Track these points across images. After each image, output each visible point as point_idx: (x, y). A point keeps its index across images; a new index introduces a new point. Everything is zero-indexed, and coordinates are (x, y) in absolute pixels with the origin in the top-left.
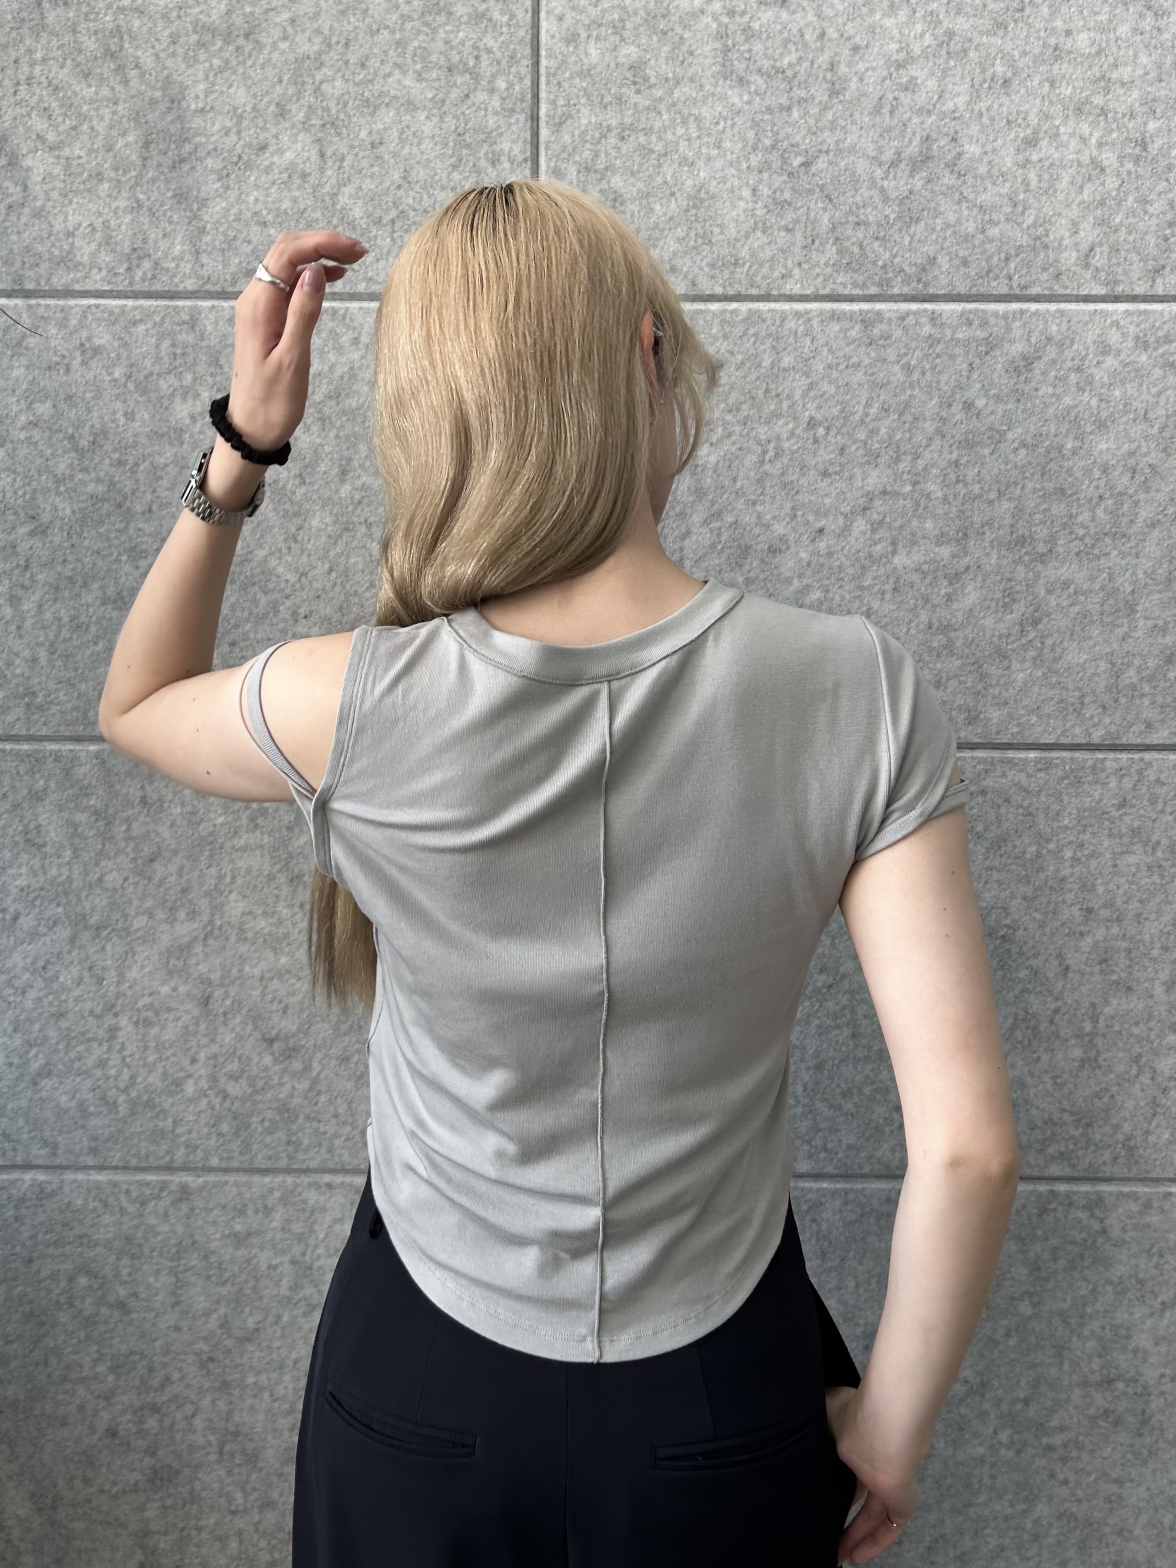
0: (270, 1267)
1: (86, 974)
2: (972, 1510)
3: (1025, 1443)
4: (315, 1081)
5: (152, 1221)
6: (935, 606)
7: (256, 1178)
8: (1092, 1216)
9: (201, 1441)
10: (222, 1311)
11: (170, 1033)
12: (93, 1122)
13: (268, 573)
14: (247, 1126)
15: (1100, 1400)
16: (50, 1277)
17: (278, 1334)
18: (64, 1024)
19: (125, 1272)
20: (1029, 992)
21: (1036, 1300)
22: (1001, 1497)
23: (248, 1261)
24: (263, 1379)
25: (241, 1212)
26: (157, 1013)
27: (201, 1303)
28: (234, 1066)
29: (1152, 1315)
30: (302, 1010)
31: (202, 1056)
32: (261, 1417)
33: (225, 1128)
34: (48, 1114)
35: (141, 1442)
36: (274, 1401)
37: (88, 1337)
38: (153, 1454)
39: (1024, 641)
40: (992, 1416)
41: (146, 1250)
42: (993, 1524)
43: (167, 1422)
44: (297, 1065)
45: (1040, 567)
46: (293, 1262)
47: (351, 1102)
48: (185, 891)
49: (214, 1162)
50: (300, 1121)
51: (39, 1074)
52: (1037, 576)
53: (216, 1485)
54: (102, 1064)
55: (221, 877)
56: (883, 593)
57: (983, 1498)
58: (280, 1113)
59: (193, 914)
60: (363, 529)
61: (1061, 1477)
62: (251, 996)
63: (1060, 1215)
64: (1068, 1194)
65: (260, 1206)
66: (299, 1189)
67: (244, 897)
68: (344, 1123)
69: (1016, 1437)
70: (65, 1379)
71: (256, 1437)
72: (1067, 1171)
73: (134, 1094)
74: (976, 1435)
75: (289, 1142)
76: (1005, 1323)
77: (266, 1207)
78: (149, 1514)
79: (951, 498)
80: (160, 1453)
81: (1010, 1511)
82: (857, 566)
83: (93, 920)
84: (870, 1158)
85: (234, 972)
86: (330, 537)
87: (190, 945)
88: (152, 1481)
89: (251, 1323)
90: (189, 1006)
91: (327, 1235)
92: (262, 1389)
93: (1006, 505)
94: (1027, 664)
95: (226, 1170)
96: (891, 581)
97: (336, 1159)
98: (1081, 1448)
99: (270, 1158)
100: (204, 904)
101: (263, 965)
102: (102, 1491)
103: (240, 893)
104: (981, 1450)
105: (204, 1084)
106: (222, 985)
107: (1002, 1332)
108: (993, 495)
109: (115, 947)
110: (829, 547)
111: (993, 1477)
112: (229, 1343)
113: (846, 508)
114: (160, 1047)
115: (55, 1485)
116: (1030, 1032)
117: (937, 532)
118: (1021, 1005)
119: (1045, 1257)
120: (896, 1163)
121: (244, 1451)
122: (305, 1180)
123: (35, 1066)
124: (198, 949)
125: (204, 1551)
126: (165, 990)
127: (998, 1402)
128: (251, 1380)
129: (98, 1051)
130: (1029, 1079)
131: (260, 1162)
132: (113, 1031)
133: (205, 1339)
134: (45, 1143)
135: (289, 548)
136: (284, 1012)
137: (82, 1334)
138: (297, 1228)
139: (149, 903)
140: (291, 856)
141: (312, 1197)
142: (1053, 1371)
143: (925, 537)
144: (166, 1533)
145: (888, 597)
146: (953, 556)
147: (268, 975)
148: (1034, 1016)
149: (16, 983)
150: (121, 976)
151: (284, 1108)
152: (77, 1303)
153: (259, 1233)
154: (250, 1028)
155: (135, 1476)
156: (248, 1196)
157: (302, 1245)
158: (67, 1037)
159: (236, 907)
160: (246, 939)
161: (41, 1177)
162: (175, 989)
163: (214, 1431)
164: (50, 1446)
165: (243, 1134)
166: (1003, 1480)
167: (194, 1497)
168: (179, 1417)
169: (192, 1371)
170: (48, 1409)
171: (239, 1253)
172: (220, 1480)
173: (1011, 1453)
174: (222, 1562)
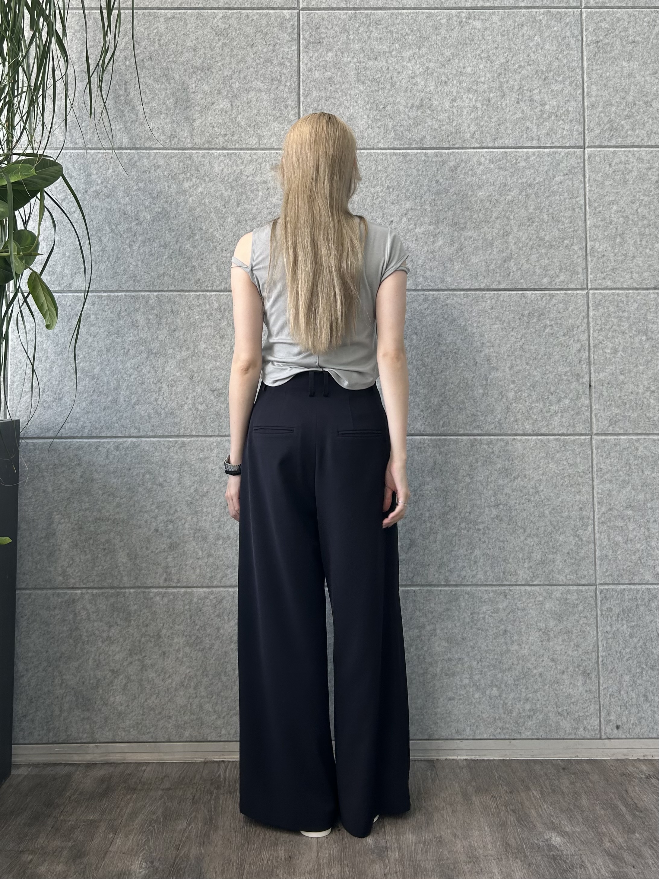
1: (152, 369)
2: (453, 553)
3: (470, 528)
5: (172, 454)
6: (429, 245)
7: (208, 439)
8: (489, 447)
9: (187, 533)
10: (195, 486)
11: (179, 389)
12: (153, 420)
13: (213, 236)
14: (205, 420)
15: (495, 512)
16: (137, 475)
18: (144, 387)
19: (162, 473)
22: (463, 548)
23: (205, 468)
24: (209, 510)
25: (203, 451)
26: (175, 382)
27: (188, 483)
28: (201, 400)
29: (511, 481)
31: (190, 396)
32: (208, 523)
33: (198, 421)
34: (138, 418)
35: (166, 534)
36: (213, 517)
37: (149, 496)
38: (171, 538)
39: (458, 256)
40: (458, 518)
41: (170, 465)
42: (461, 558)
43: (176, 526)
48: (185, 341)
49: (194, 433)
51: (135, 404)
53: (192, 549)
54: (156, 400)
55: (197, 336)
57: (456, 548)
59: (188, 349)
61: (483, 540)
62: (207, 376)
63: (478, 447)
64: (480, 440)
67: (205, 343)
69: (467, 526)
70: (140, 511)
71: (207, 531)
72: (480, 432)
73: (167, 410)
74: (453, 526)
75: (219, 426)
76: (461, 485)
78: (169, 560)
80: (173, 537)
81: (466, 553)
83: (154, 351)
85: (201, 368)
87: (187, 359)
88: (170, 547)
89: (205, 490)
90: (186, 379)
92: (209, 513)
95: (198, 436)
98: (489, 529)
99: (213, 431)
100: (192, 345)
101: (211, 365)
102: (152, 552)
103: (204, 341)
104: (455, 531)
105: (190, 406)
106: (197, 372)
107: (460, 488)
109: (161, 360)
111: (460, 540)
112: (198, 497)
113: (400, 214)
114: (176, 394)
115: (136, 550)
119: (474, 461)
121: (202, 536)
122: (225, 439)
123: (133, 401)
124: (189, 360)
125: (188, 573)
126: (178, 374)
127: (460, 513)
128: (205, 510)
129: (155, 396)
131: (209, 433)
132: (160, 389)
133: (189, 496)
134: (136, 428)
136: (218, 381)
137: (147, 495)
139: (173, 345)
140: (221, 329)
142: (478, 502)
144: (174, 567)
146: (435, 229)
149: (128, 373)
150: (163, 369)
151: (218, 414)
152: (146, 484)
154: (206, 387)
155: (164, 546)
156: (205, 445)
158: (145, 391)
159: (202, 346)
160: (205, 357)
161: (134, 440)
162: (181, 374)
163: (192, 529)
164: (135, 536)
165: (204, 423)
166: (463, 542)
167: (184, 553)
168: (180, 524)
169: (185, 507)
170: (135, 522)
171: (202, 465)
172: (194, 547)
173: (465, 532)
174: (194, 577)
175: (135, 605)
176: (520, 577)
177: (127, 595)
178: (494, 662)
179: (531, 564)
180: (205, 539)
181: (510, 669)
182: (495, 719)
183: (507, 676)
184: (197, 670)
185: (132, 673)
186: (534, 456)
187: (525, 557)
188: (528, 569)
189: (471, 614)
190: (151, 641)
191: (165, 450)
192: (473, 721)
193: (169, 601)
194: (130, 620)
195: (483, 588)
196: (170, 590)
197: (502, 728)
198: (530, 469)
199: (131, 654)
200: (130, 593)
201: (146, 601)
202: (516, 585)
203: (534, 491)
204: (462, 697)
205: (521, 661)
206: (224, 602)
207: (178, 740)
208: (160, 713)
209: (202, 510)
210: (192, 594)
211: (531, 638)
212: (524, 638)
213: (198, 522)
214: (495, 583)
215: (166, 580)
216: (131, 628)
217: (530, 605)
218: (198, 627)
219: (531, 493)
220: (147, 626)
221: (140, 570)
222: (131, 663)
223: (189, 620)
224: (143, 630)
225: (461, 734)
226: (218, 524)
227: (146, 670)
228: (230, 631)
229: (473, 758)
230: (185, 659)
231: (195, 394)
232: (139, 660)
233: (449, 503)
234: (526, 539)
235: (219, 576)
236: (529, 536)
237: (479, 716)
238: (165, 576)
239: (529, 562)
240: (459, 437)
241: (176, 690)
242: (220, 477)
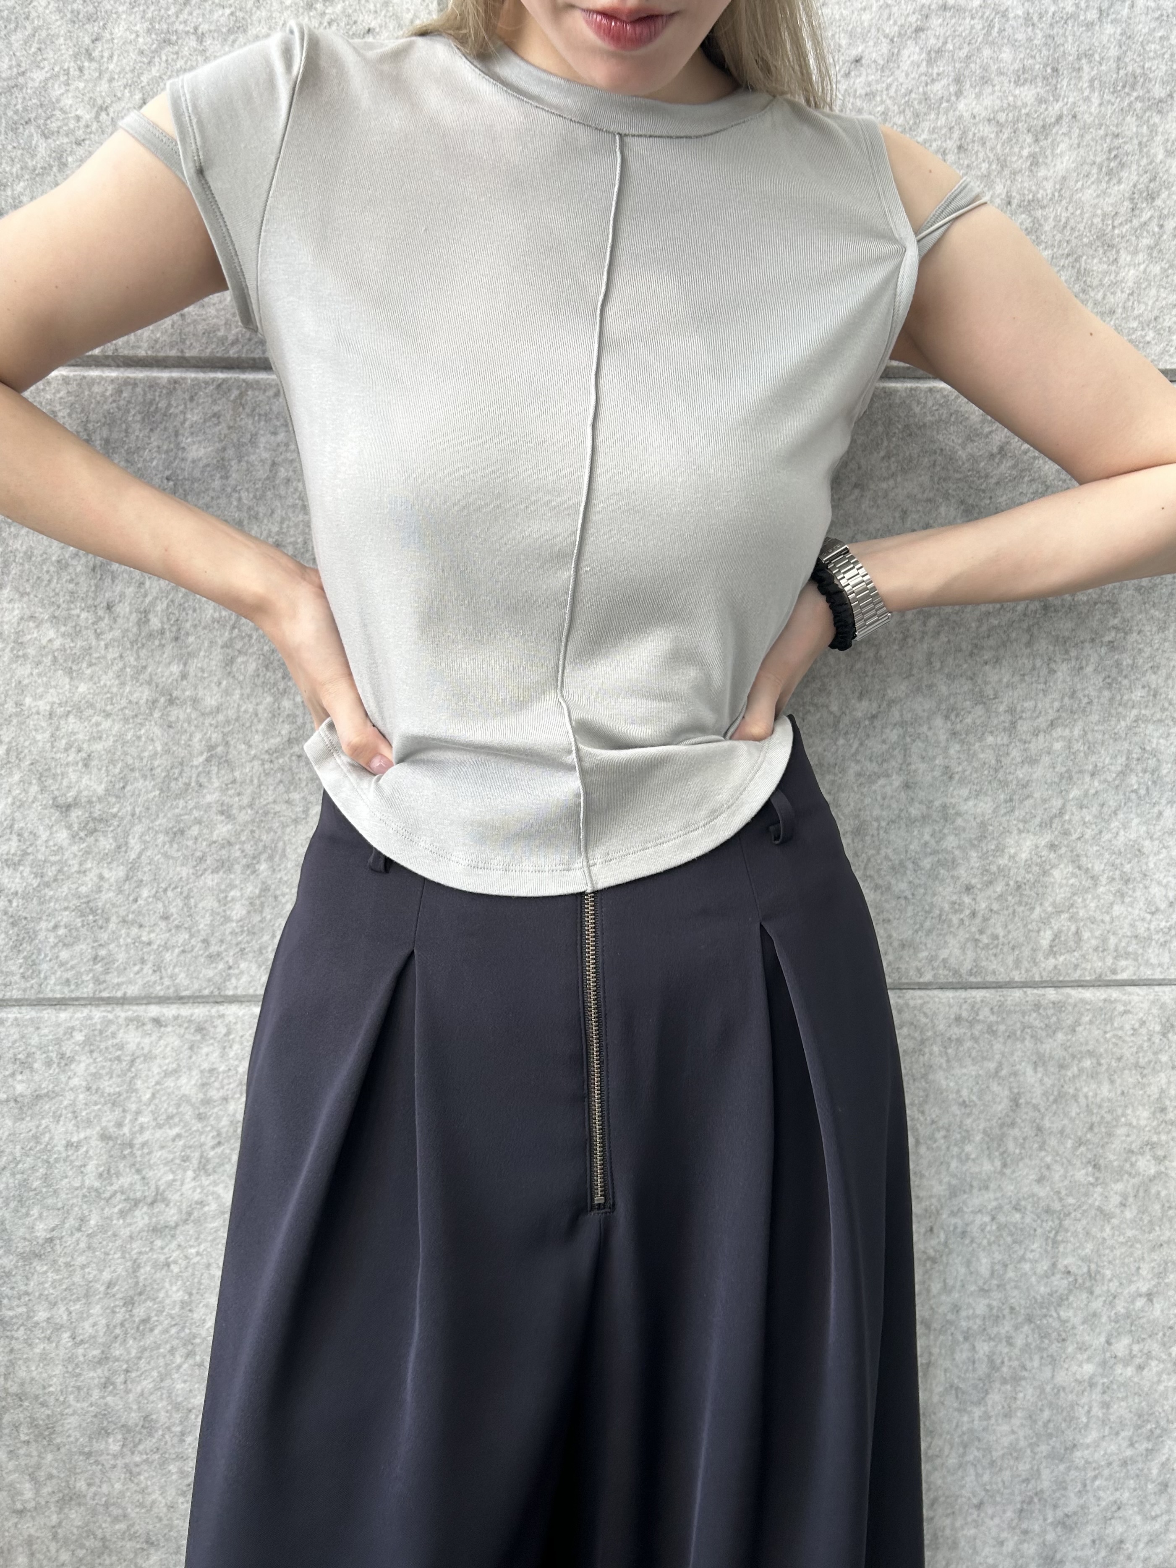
0: (69, 1145)
2: (1078, 1454)
3: (1149, 1356)
4: (133, 867)
6: (1014, 173)
7: (48, 1014)
13: (49, 106)
14: (31, 935)
17: (83, 1245)
20: (1147, 721)
21: (1160, 1153)
22: (1117, 1434)
23: (36, 1138)
24: (60, 1313)
25: (25, 1065)
30: (113, 762)
32: (58, 1370)
36: (77, 1345)
39: (1136, 223)
40: (1104, 1319)
42: (1106, 1472)
44: (106, 843)
45: (1156, 119)
46: (105, 1137)
47: (188, 897)
50: (112, 926)
52: (1153, 130)
56: (944, 153)
57: (1092, 1436)
58: (83, 915)
60: (193, 42)
62: (35, 741)
65: (53, 1055)
66: (113, 1028)
67: (23, 594)
68: (178, 927)
69: (1136, 1348)
71: (51, 1401)
74: (1082, 1348)
75: (95, 959)
76: (1119, 1187)
77: (62, 1056)
79: (1035, 18)
81: (1129, 1453)
82: (909, 113)
84: (931, 959)
86: (141, 52)
89: (41, 1230)
91: (154, 1095)
92: (59, 1327)
93: (1109, 29)
94: (1141, 257)
96: (956, 135)
97: (167, 982)
99: (68, 981)
101: (52, 696)
103: (17, 589)
104: (1089, 1369)
107: (1116, 1200)
108: (1093, 15)
110: (869, 84)
111: (1106, 1406)
113: (891, 29)
116: (1148, 776)
117: (1016, 66)
118: (1137, 739)
120: (968, 965)
121: (33, 1422)
122: (122, 1013)
127: (1111, 1299)
128: (42, 1315)
130: (1147, 843)
131: (53, 989)
135: (81, 69)
136: (86, 766)
138: (109, 1086)
141: (132, 1039)
143: (1001, 73)
145: (951, 158)
146: (1041, 101)
147: (60, 711)
148: (1154, 753)
151: (87, 908)
153: (50, 1096)
154: (34, 789)
156: (35, 1040)
157: (118, 1111)
160: (25, 656)
166: (1119, 1410)
171: (22, 1126)
173: (1130, 1371)
180: (45, 1432)
226: (101, 1372)
233: (1068, 1261)
240: (1114, 993)
242: (107, 1174)
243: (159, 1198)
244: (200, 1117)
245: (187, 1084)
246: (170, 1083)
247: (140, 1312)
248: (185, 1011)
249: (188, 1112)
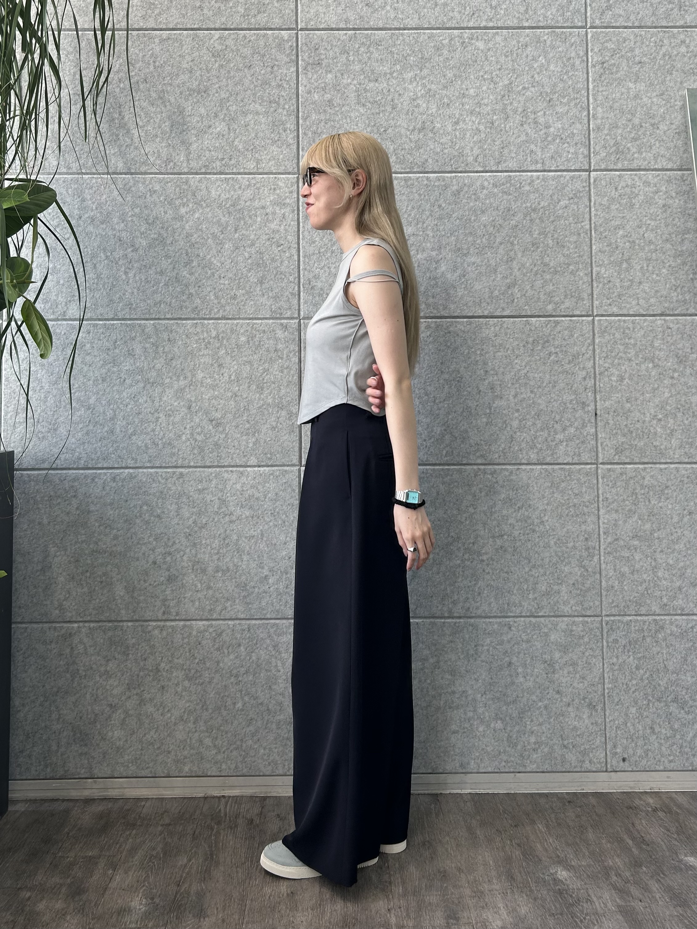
0: (211, 501)
1: (148, 399)
2: (457, 584)
3: (474, 559)
4: (227, 434)
5: (170, 485)
7: (207, 470)
8: (493, 477)
9: (186, 565)
10: (194, 517)
11: (177, 419)
12: (150, 451)
13: (211, 263)
14: (203, 451)
15: (499, 543)
16: (134, 506)
17: (213, 525)
18: (141, 416)
19: (160, 504)
21: (475, 507)
22: (467, 579)
24: (208, 542)
25: (201, 482)
26: (173, 412)
27: (187, 515)
28: (199, 430)
29: (515, 511)
30: (223, 410)
31: (188, 427)
32: (207, 556)
33: (196, 452)
34: (134, 448)
35: (165, 566)
36: (212, 549)
37: (147, 528)
38: (169, 570)
40: (462, 549)
41: (168, 496)
42: (464, 589)
43: (174, 558)
44: (221, 429)
46: (219, 499)
48: (182, 370)
49: (192, 464)
50: (222, 448)
51: (131, 434)
53: (191, 581)
54: (153, 430)
55: (195, 365)
57: (460, 580)
58: (215, 446)
59: (185, 378)
61: (487, 571)
62: (205, 405)
63: (482, 477)
64: (484, 469)
65: (207, 479)
66: (221, 473)
67: (203, 372)
68: (237, 449)
69: (470, 557)
70: (138, 543)
71: (206, 563)
72: (484, 461)
73: (164, 440)
74: (456, 556)
75: (218, 456)
76: (465, 515)
77: (209, 480)
78: (167, 593)
79: (435, 236)
80: (171, 570)
81: (470, 584)
83: (151, 381)
85: (200, 398)
87: (184, 388)
88: (168, 580)
89: (204, 521)
90: (183, 409)
91: (231, 489)
92: (208, 545)
95: (196, 467)
97: (234, 462)
98: (493, 560)
99: (211, 462)
100: (189, 374)
101: (209, 395)
102: (150, 585)
103: (201, 370)
104: (459, 562)
105: (189, 436)
106: (195, 402)
107: (464, 519)
109: (158, 390)
111: (463, 572)
112: (196, 529)
114: (174, 423)
115: (134, 583)
119: (478, 491)
121: (201, 568)
122: (223, 469)
123: (130, 431)
124: (187, 390)
125: (186, 606)
126: (176, 404)
127: (464, 544)
128: (204, 542)
129: (152, 426)
131: (208, 464)
132: (158, 418)
133: (188, 528)
136: (217, 411)
137: (144, 527)
138: (220, 487)
139: (171, 374)
140: (219, 358)
141: (226, 475)
142: (482, 533)
144: (173, 600)
149: (124, 403)
150: (160, 399)
151: (216, 444)
152: (143, 516)
153: (207, 489)
154: (205, 416)
155: (162, 579)
156: (203, 476)
157: (222, 493)
158: (142, 421)
159: (200, 375)
160: (203, 386)
161: (131, 471)
162: (179, 404)
163: (190, 561)
164: (132, 569)
165: (202, 454)
166: (467, 573)
167: (183, 586)
168: (178, 556)
169: (183, 539)
170: (132, 554)
171: (200, 496)
172: (192, 579)
173: (469, 563)
174: (193, 610)
175: (133, 638)
176: (525, 608)
177: (125, 628)
178: (498, 695)
179: (536, 595)
180: (204, 571)
181: (514, 702)
182: (500, 752)
183: (512, 708)
184: (197, 704)
185: (130, 708)
186: (539, 486)
187: (530, 588)
188: (533, 601)
189: (475, 646)
190: (149, 675)
191: (163, 481)
192: (478, 754)
193: (167, 635)
194: (128, 654)
195: (487, 620)
196: (168, 624)
197: (507, 762)
198: (534, 499)
199: (129, 689)
200: (128, 627)
201: (144, 635)
202: (521, 617)
203: (539, 521)
204: (466, 730)
205: (525, 694)
206: (224, 635)
207: (177, 775)
208: (159, 748)
209: (201, 541)
210: (191, 627)
211: (536, 670)
212: (529, 671)
213: (196, 554)
214: (499, 615)
215: (164, 613)
216: (129, 662)
217: (535, 637)
218: (197, 661)
219: (535, 523)
220: (145, 659)
221: (138, 603)
222: (130, 697)
223: (188, 654)
224: (142, 664)
225: (465, 768)
226: (217, 556)
227: (145, 705)
228: (229, 664)
229: (478, 791)
230: (184, 694)
231: (192, 424)
232: (137, 694)
233: (452, 534)
234: (530, 570)
235: (219, 608)
236: (534, 566)
237: (483, 749)
238: (163, 609)
239: (534, 593)
240: (462, 467)
241: (175, 724)
242: (219, 508)
243: (231, 514)
244: (241, 494)
245: (238, 486)
246: (234, 486)
247: (226, 542)
248: (238, 469)
249: (238, 493)
